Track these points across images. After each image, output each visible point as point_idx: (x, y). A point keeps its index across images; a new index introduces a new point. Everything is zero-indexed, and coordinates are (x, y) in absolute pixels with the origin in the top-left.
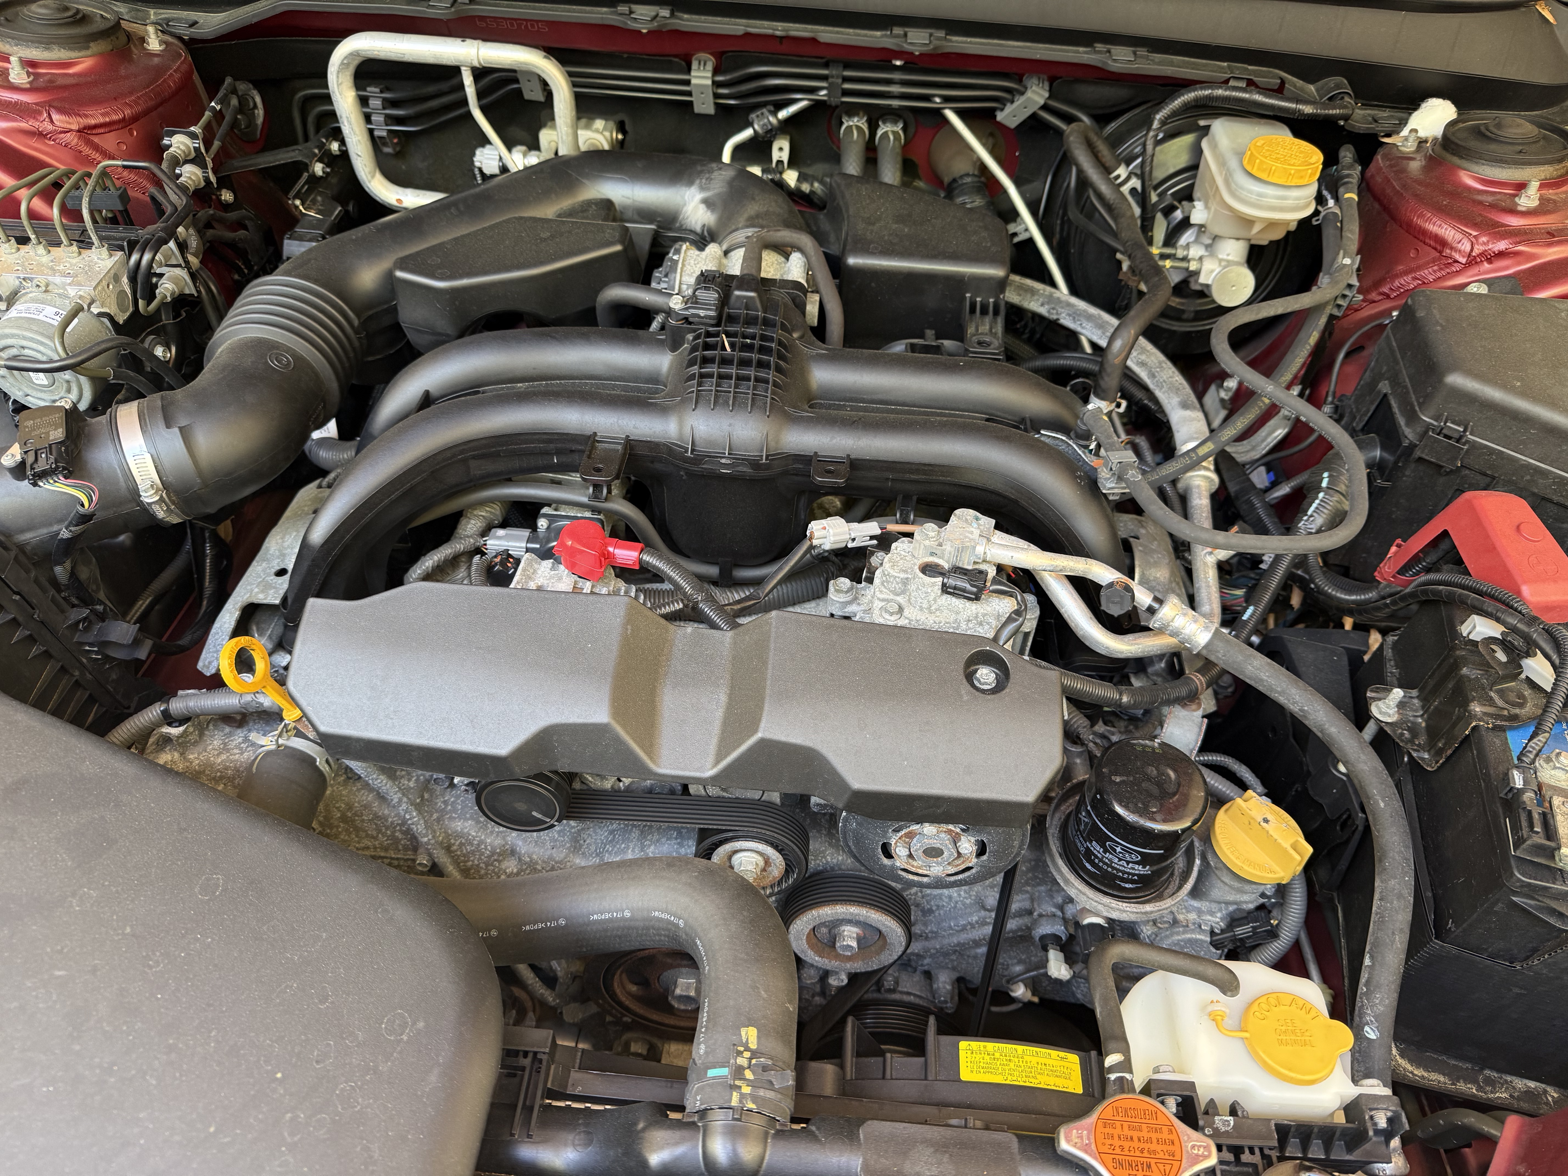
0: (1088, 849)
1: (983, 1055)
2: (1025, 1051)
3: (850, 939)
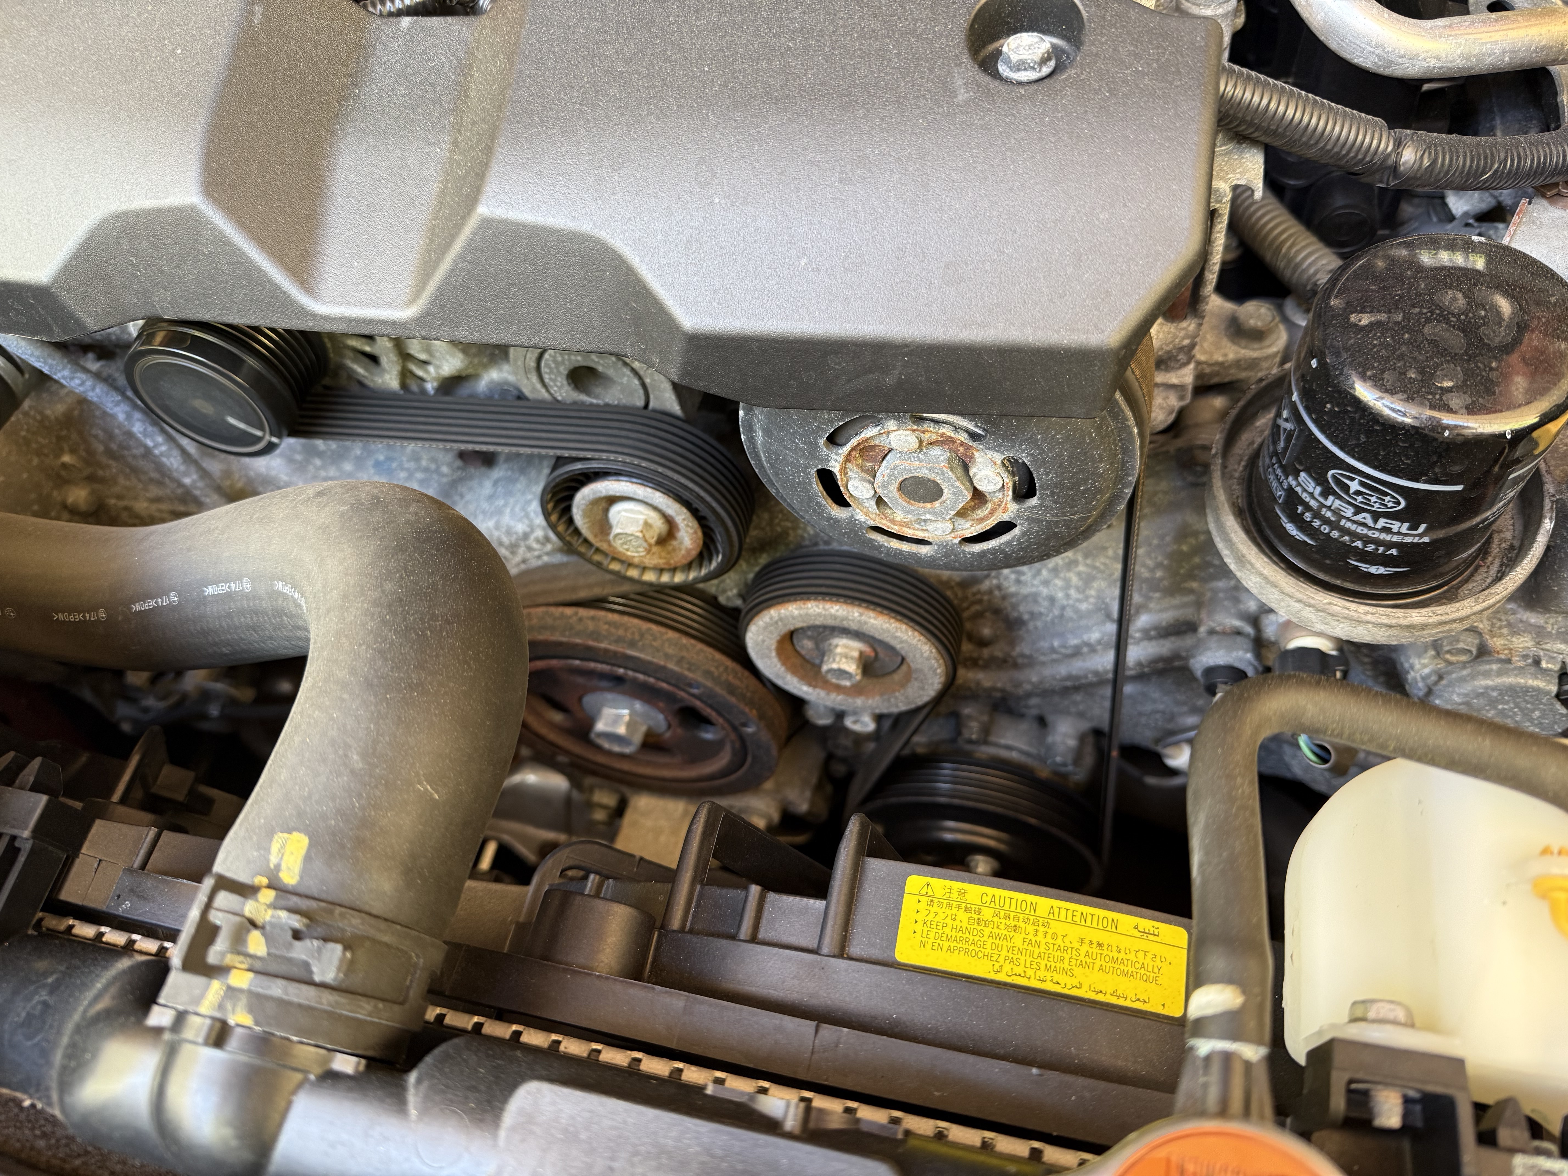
0: (1290, 491)
1: (954, 911)
2: (1056, 911)
3: (844, 660)
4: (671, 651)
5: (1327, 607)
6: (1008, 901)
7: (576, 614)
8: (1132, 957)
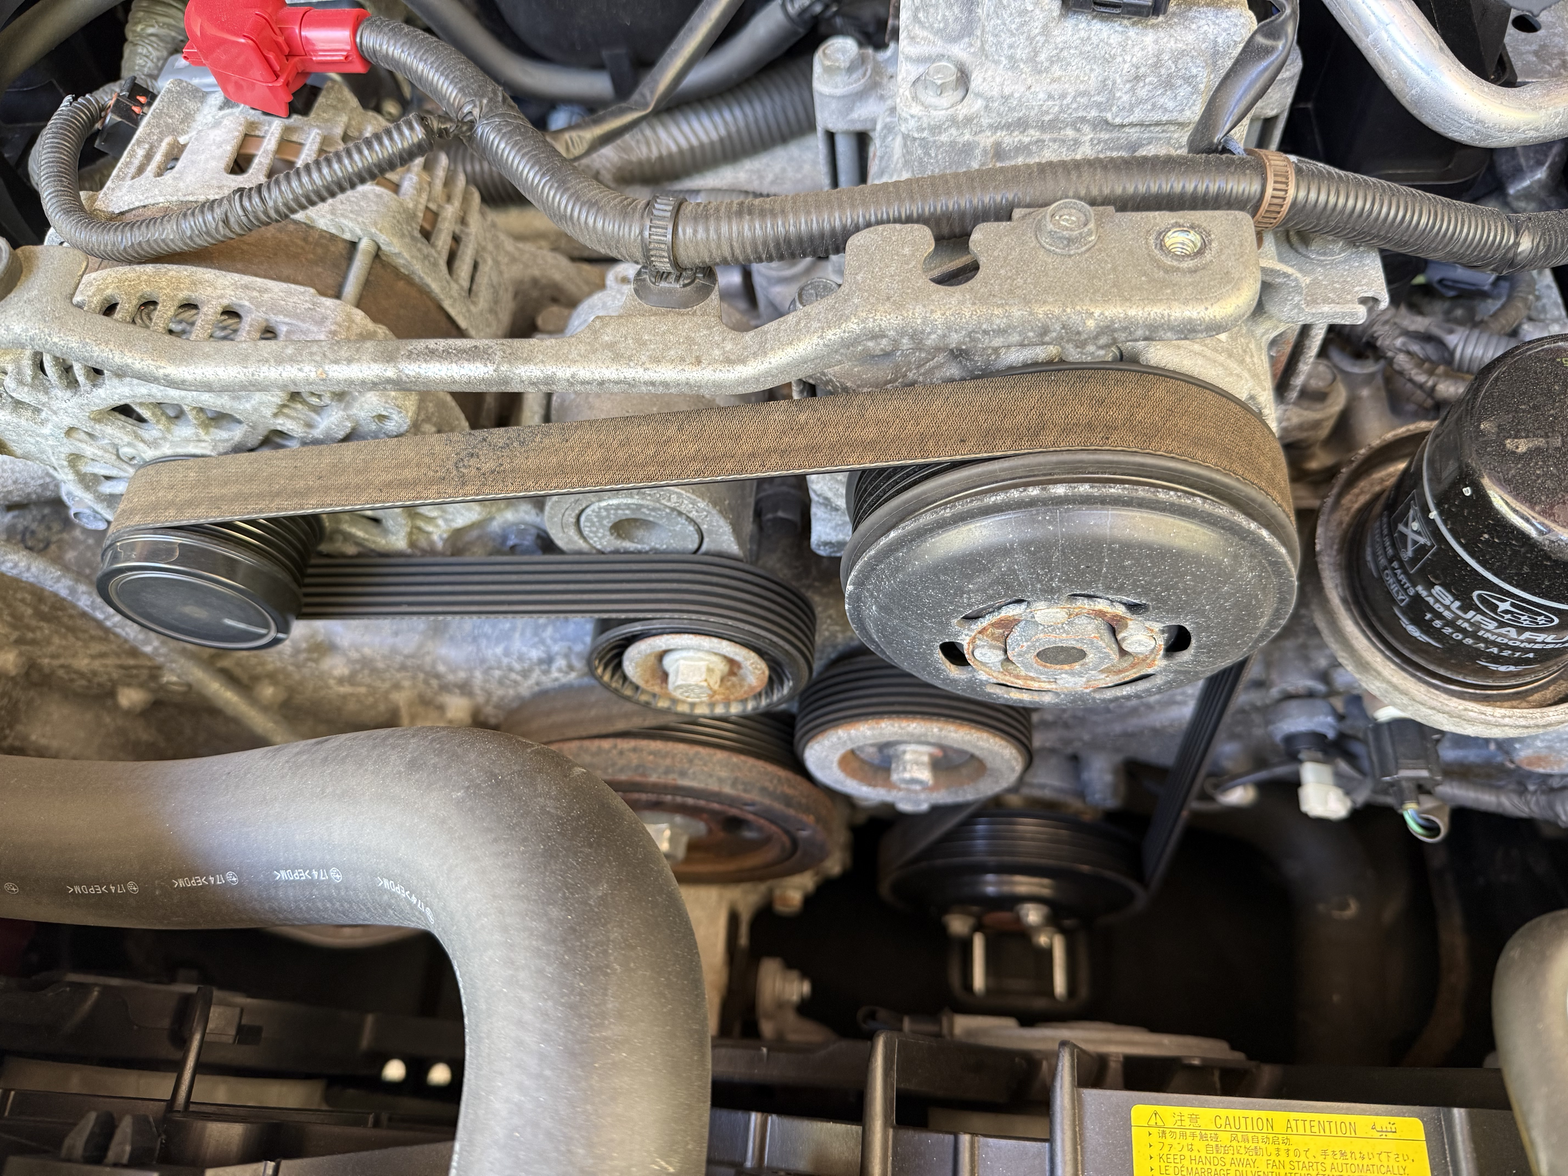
0: (1418, 598)
1: (1189, 1140)
2: (1293, 1123)
3: (915, 767)
4: (724, 774)
5: (1463, 713)
6: (1243, 1121)
7: (615, 747)
8: (1376, 1161)
